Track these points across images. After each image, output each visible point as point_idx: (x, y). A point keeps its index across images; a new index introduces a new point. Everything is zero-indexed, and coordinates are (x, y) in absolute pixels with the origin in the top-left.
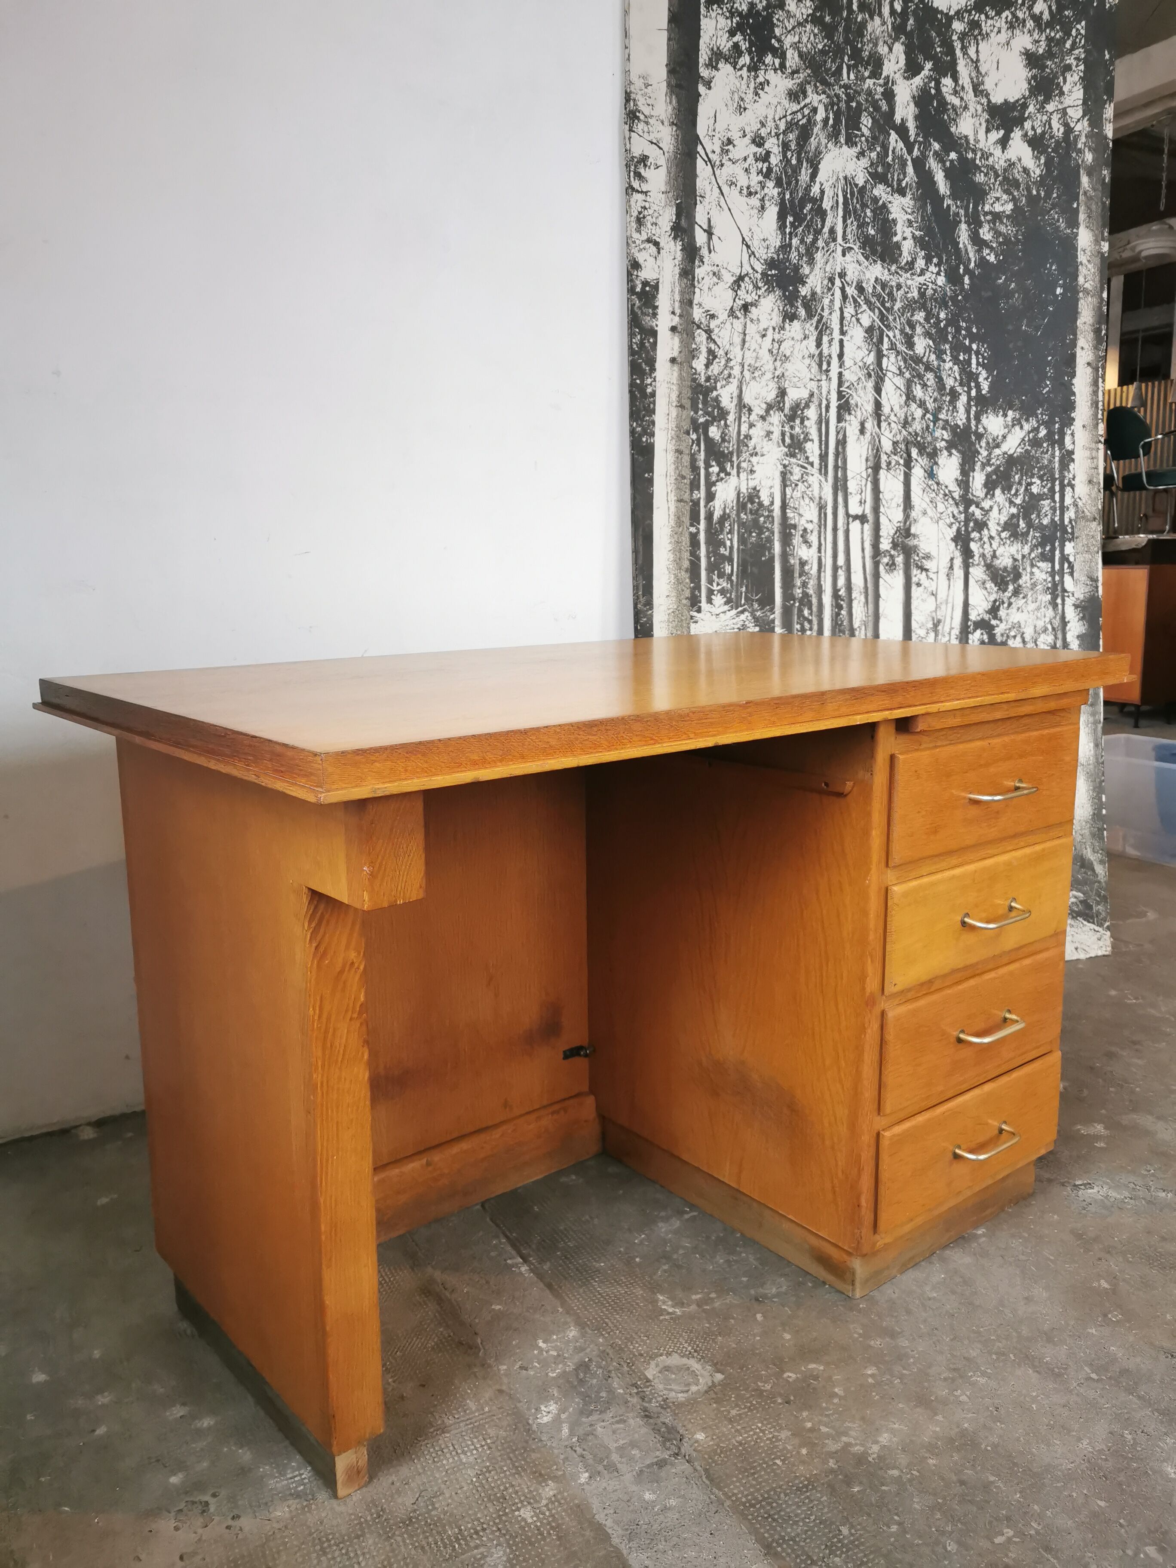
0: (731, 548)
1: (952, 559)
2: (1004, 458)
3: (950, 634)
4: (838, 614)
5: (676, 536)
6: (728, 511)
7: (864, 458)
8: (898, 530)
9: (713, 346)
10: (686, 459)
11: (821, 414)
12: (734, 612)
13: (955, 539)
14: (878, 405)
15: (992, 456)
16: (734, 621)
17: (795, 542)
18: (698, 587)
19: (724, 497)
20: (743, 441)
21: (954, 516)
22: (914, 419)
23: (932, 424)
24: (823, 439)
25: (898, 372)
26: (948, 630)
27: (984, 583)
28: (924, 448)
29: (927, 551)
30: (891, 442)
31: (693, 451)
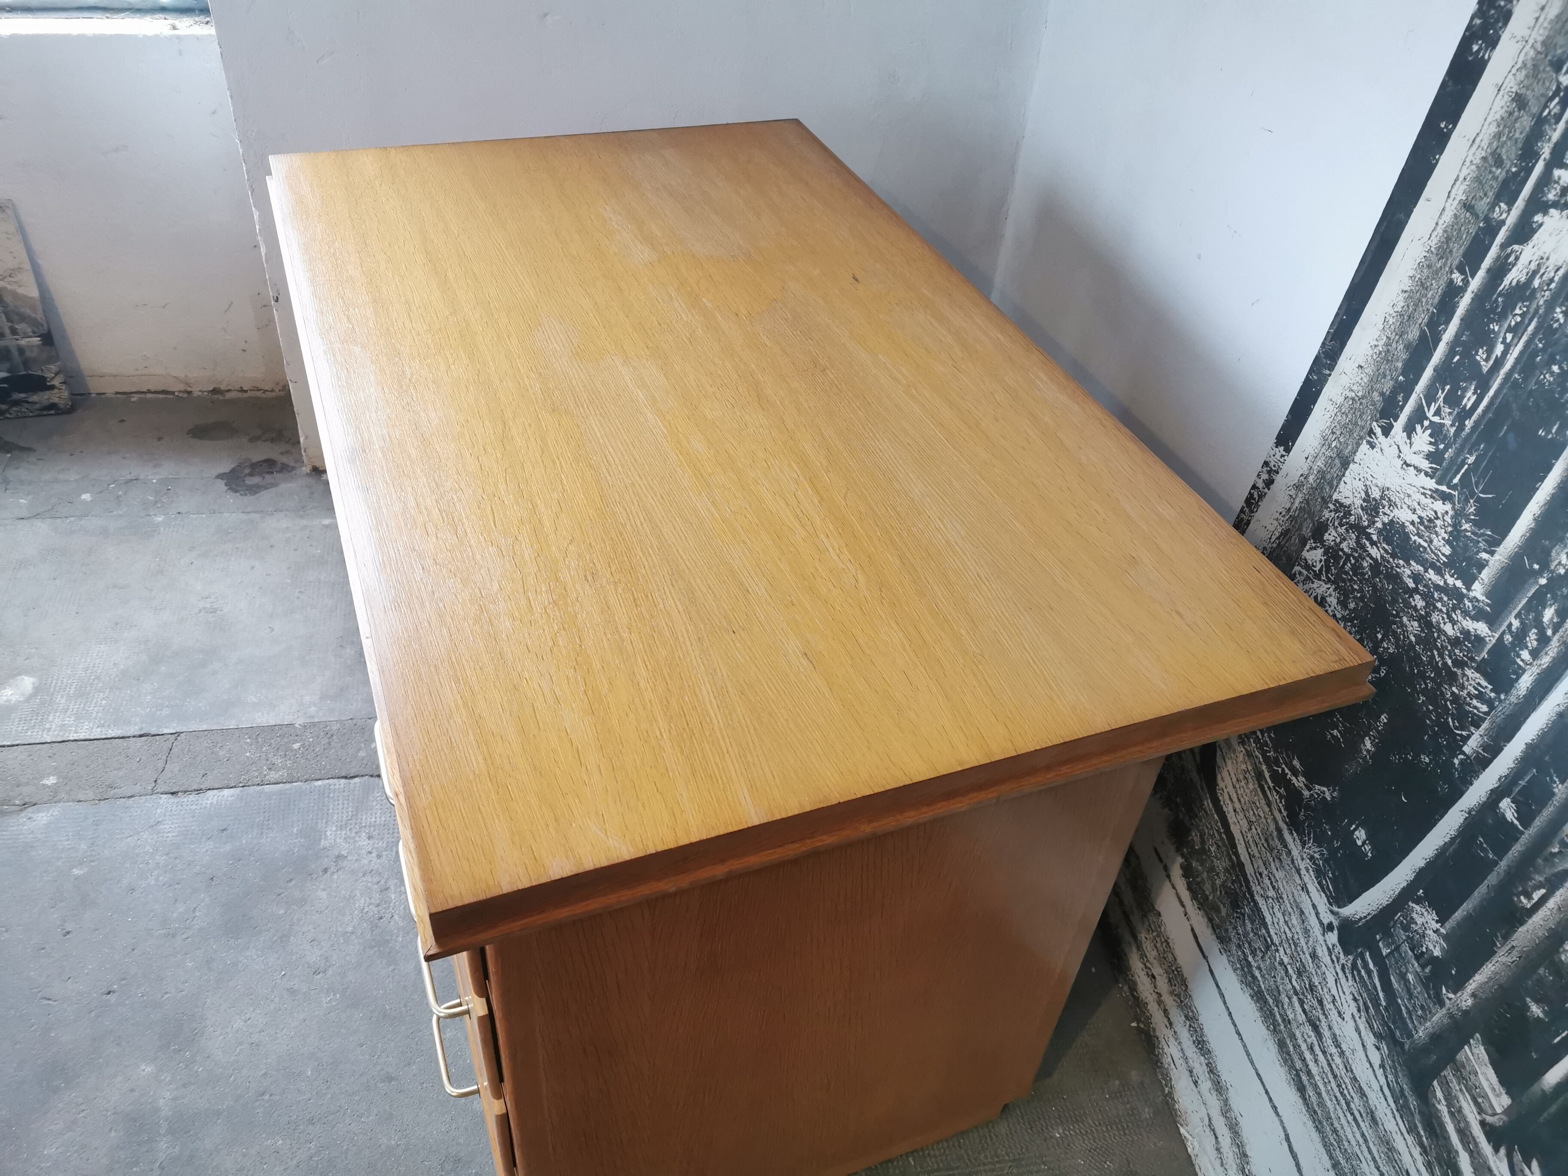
0: (1499, 363)
5: (1426, 272)
6: (1536, 283)
10: (1526, 122)
12: (1431, 484)
16: (1424, 501)
18: (1407, 389)
19: (1547, 249)
31: (1545, 113)
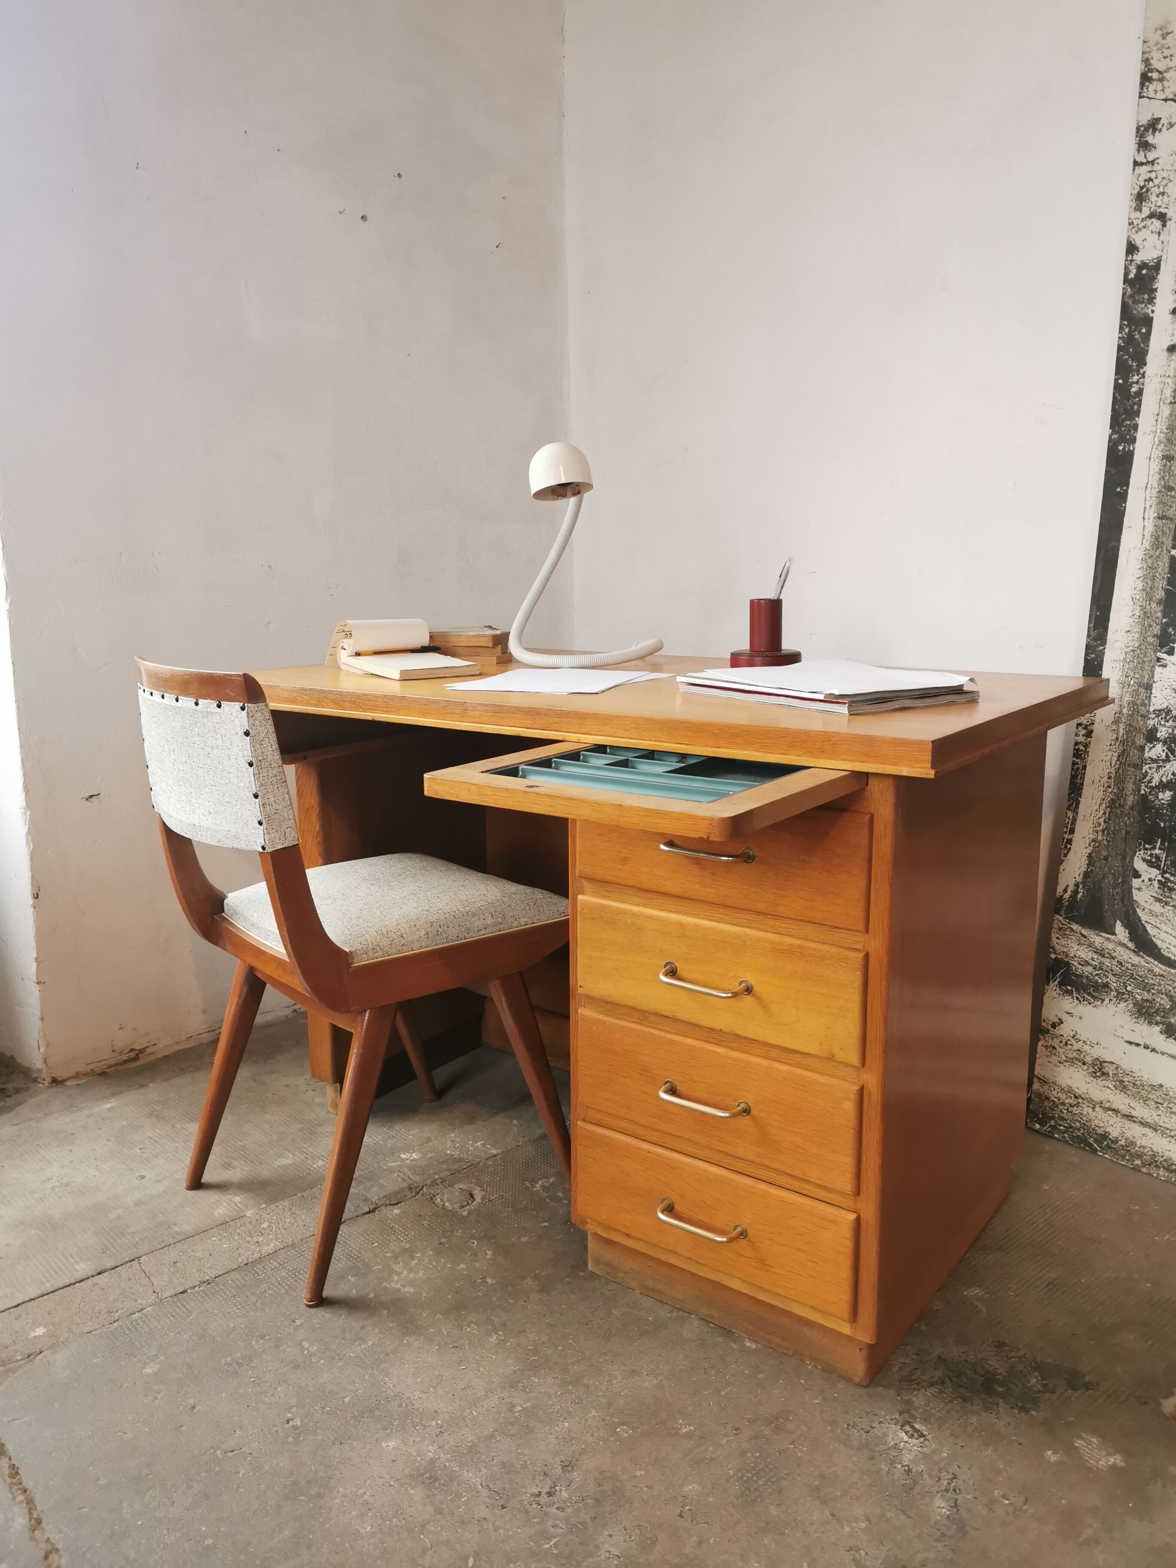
5: (1150, 561)
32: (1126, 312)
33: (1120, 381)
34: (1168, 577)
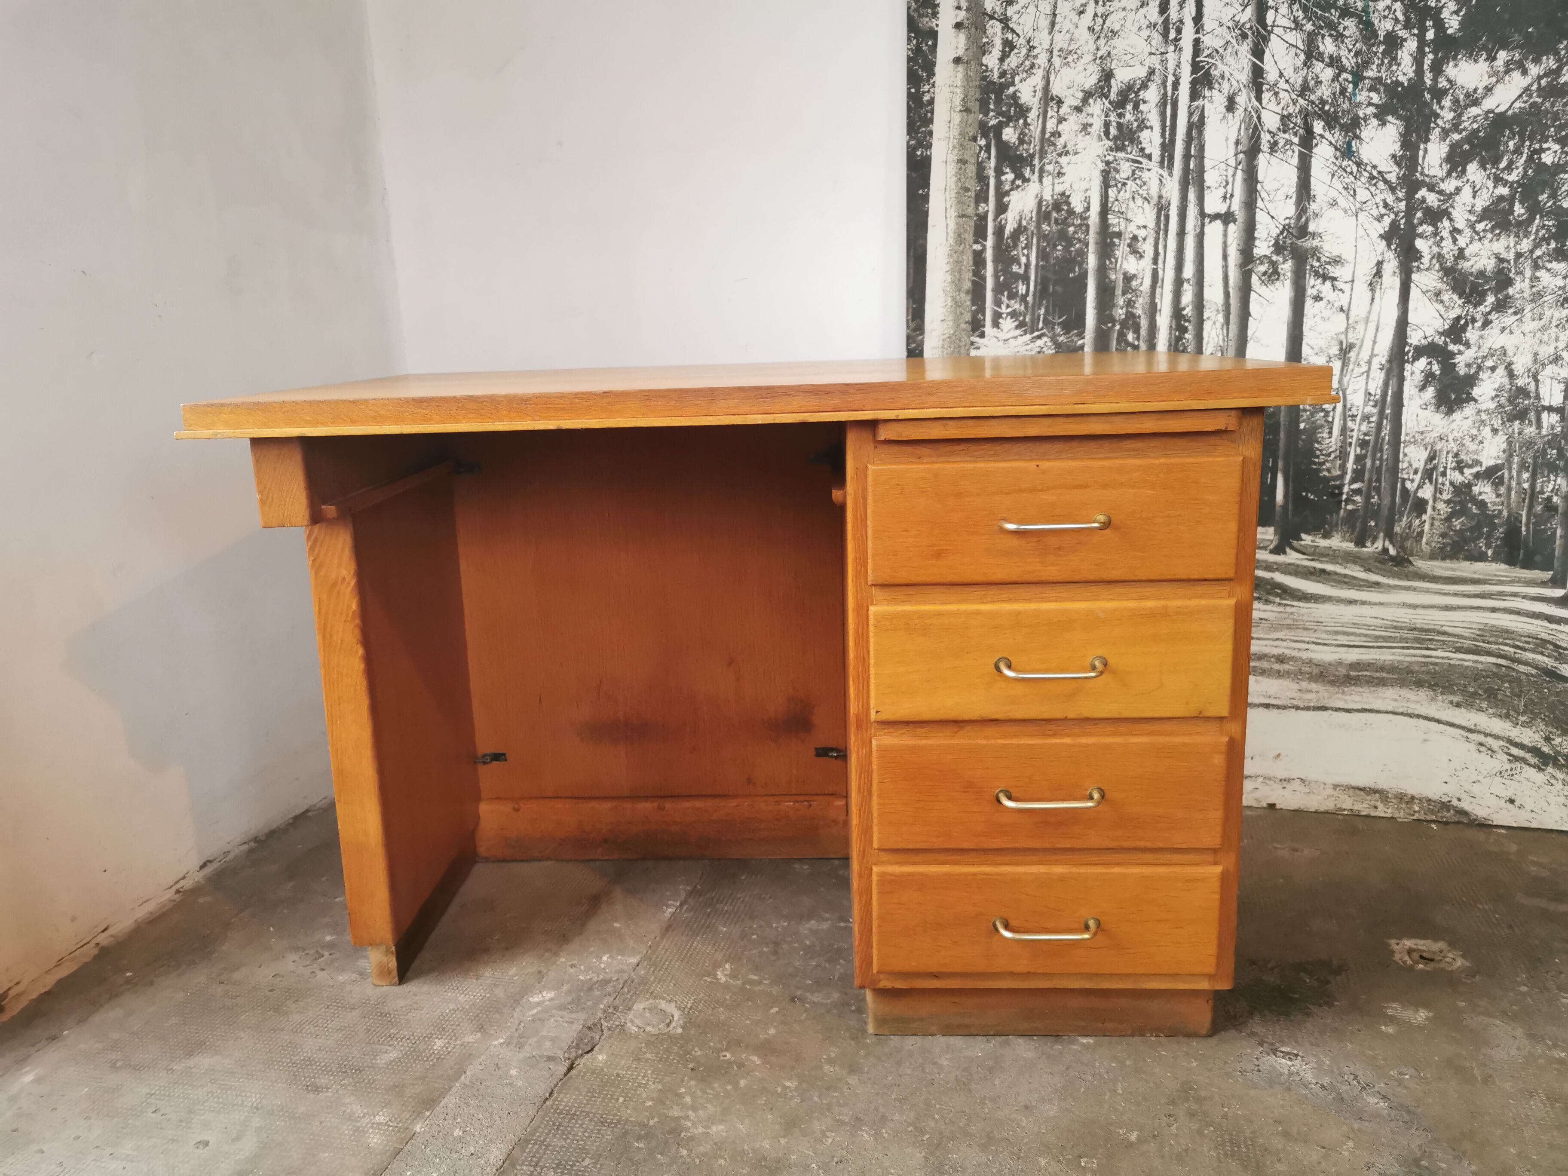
0: (1027, 265)
1: (1379, 264)
2: (1486, 119)
3: (1369, 362)
4: (1179, 339)
5: (955, 256)
6: (1024, 223)
7: (1233, 139)
8: (1286, 228)
9: (1010, 36)
10: (971, 169)
11: (1165, 94)
12: (1028, 337)
13: (1387, 237)
14: (1258, 73)
15: (1464, 118)
16: (1028, 347)
17: (1118, 253)
18: (981, 310)
19: (1019, 208)
20: (1049, 140)
21: (1386, 205)
22: (1318, 83)
23: (1351, 86)
24: (1168, 123)
25: (1293, 26)
26: (1367, 358)
27: (1438, 294)
28: (1336, 119)
29: (1335, 254)
30: (1279, 117)
31: (980, 159)
32: (912, 25)
33: (913, 90)
34: (973, 270)
